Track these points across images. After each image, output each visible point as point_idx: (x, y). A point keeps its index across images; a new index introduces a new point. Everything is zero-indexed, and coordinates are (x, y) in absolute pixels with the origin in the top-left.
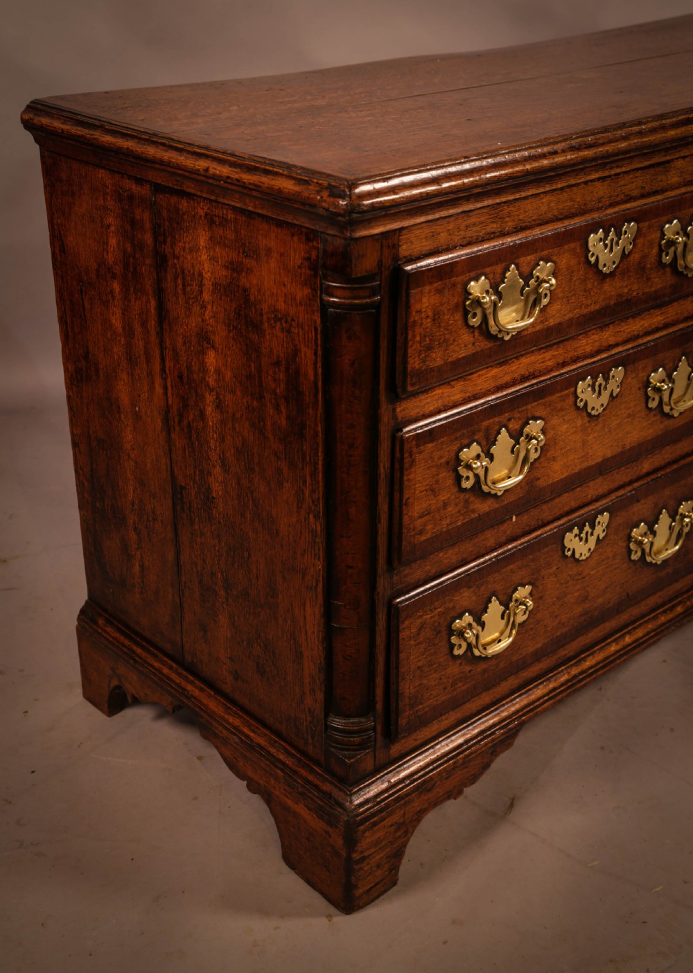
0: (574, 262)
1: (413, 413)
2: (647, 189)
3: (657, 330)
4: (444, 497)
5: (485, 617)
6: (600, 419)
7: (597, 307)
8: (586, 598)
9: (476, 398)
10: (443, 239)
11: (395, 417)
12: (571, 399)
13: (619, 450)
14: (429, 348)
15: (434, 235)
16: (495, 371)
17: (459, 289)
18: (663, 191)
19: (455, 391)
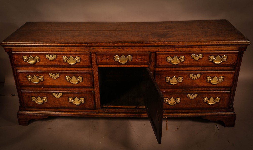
0: (44, 57)
1: (19, 69)
2: (60, 51)
3: (69, 71)
4: (26, 81)
5: (38, 98)
6: (56, 80)
7: (51, 64)
8: (60, 104)
9: (30, 70)
10: (19, 50)
11: (16, 69)
12: (48, 75)
13: (62, 85)
14: (18, 62)
15: (18, 50)
16: (33, 68)
17: (21, 56)
18: (63, 52)
19: (26, 68)
